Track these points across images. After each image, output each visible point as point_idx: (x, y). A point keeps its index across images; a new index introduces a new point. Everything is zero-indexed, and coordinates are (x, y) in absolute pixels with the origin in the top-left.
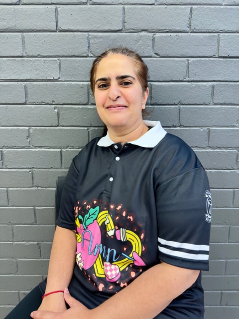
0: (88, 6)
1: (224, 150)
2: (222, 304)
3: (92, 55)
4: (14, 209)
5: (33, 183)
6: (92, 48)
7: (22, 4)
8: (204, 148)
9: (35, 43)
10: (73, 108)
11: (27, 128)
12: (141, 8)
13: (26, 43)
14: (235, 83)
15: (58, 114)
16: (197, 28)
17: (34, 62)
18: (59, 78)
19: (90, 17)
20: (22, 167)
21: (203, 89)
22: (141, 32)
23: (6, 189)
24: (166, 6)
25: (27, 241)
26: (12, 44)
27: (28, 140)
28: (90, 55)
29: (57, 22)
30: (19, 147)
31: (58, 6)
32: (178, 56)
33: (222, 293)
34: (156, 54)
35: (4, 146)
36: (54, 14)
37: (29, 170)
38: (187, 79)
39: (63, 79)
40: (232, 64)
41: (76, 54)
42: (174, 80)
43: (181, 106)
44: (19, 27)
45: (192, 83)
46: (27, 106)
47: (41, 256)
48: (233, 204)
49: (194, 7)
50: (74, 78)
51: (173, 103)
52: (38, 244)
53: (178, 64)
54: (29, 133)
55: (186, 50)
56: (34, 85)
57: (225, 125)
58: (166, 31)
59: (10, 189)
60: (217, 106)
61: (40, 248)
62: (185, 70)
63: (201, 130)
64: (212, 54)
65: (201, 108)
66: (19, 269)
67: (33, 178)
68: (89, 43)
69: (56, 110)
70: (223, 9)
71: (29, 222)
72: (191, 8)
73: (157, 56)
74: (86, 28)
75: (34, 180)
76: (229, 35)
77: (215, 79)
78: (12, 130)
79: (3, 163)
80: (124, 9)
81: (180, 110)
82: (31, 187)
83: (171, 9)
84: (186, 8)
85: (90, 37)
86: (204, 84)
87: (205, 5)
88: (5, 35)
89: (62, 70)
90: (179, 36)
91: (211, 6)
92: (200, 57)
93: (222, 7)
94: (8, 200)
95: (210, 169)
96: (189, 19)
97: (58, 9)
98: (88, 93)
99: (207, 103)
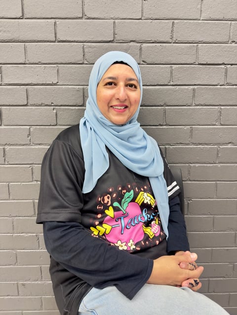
0: (84, 20)
1: (206, 146)
2: (209, 291)
3: (87, 63)
4: (14, 202)
5: (33, 178)
6: (87, 57)
7: (25, 19)
8: (188, 144)
9: (36, 52)
10: (70, 109)
11: (28, 127)
12: (130, 22)
13: (28, 52)
14: (214, 87)
15: (56, 115)
16: (179, 39)
17: (35, 69)
18: (58, 82)
19: (85, 30)
20: (23, 163)
21: (185, 92)
22: (130, 42)
23: (8, 183)
24: (151, 21)
25: (26, 233)
26: (15, 52)
27: (29, 138)
28: (86, 62)
29: (55, 34)
30: (20, 145)
31: (57, 20)
32: (162, 63)
33: (209, 280)
34: (143, 61)
35: (6, 144)
36: (54, 27)
37: (29, 166)
38: (172, 83)
39: (61, 83)
40: (210, 70)
41: (73, 61)
42: (159, 84)
43: (166, 107)
44: (22, 38)
45: (176, 87)
46: (28, 107)
47: (39, 247)
48: (216, 195)
49: (175, 21)
50: (71, 82)
51: (159, 104)
52: (36, 236)
53: (162, 71)
54: (30, 132)
55: (170, 58)
56: (34, 89)
57: (205, 123)
58: (151, 41)
59: (11, 183)
60: (198, 107)
61: (38, 239)
62: (169, 76)
63: (185, 128)
64: (192, 62)
65: (184, 109)
66: (18, 260)
67: (32, 173)
68: (84, 52)
69: (55, 111)
70: (201, 23)
71: (28, 215)
72: (173, 22)
73: (144, 63)
74: (81, 39)
75: (34, 174)
76: (206, 46)
77: (196, 84)
78: (14, 128)
79: (5, 160)
80: (114, 23)
81: (165, 110)
82: (31, 182)
83: (156, 23)
84: (168, 22)
85: (85, 46)
86: (187, 87)
87: (185, 20)
88: (9, 45)
89: (61, 75)
90: (163, 46)
91: (190, 21)
92: (182, 64)
93: (200, 21)
94: (9, 194)
95: (193, 163)
96: (172, 31)
97: (57, 23)
98: (83, 96)
99: (189, 104)
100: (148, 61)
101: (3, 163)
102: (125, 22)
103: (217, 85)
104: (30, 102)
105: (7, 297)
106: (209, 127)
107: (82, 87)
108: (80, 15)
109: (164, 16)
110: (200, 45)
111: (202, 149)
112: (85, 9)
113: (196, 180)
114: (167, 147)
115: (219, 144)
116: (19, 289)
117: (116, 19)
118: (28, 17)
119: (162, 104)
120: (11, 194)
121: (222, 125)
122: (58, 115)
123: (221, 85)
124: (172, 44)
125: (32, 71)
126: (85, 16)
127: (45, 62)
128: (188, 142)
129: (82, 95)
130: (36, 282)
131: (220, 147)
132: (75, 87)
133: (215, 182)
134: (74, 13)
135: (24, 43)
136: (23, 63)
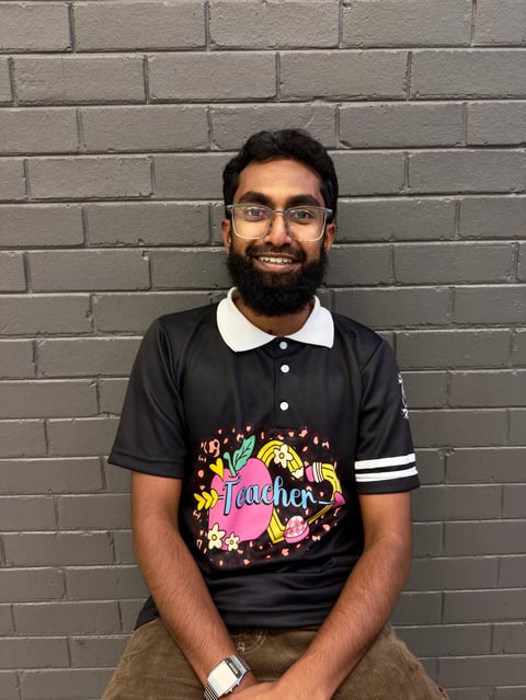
100: (354, 141)
101: (33, 375)
102: (300, 55)
103: (508, 193)
104: (92, 239)
105: (46, 670)
106: (491, 286)
107: (206, 203)
108: (201, 42)
109: (388, 41)
110: (471, 102)
111: (476, 337)
112: (212, 28)
113: (462, 405)
114: (398, 332)
115: (513, 325)
116: (72, 653)
117: (281, 48)
118: (84, 47)
119: (386, 237)
120: (50, 443)
121: (521, 282)
122: (154, 266)
123: (517, 193)
124: (408, 103)
125: (96, 169)
126: (213, 42)
127: (123, 149)
128: (445, 321)
129: (206, 220)
130: (110, 637)
131: (517, 330)
132: (191, 203)
133: (504, 410)
134: (187, 38)
135: (74, 108)
136: (75, 150)
